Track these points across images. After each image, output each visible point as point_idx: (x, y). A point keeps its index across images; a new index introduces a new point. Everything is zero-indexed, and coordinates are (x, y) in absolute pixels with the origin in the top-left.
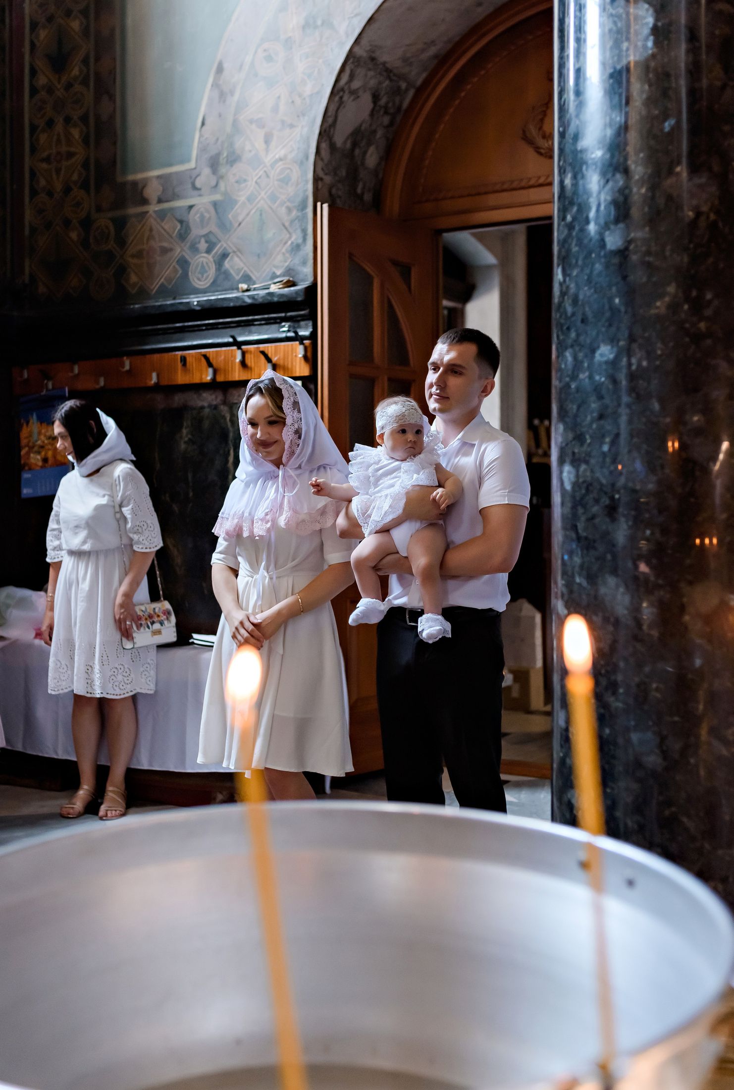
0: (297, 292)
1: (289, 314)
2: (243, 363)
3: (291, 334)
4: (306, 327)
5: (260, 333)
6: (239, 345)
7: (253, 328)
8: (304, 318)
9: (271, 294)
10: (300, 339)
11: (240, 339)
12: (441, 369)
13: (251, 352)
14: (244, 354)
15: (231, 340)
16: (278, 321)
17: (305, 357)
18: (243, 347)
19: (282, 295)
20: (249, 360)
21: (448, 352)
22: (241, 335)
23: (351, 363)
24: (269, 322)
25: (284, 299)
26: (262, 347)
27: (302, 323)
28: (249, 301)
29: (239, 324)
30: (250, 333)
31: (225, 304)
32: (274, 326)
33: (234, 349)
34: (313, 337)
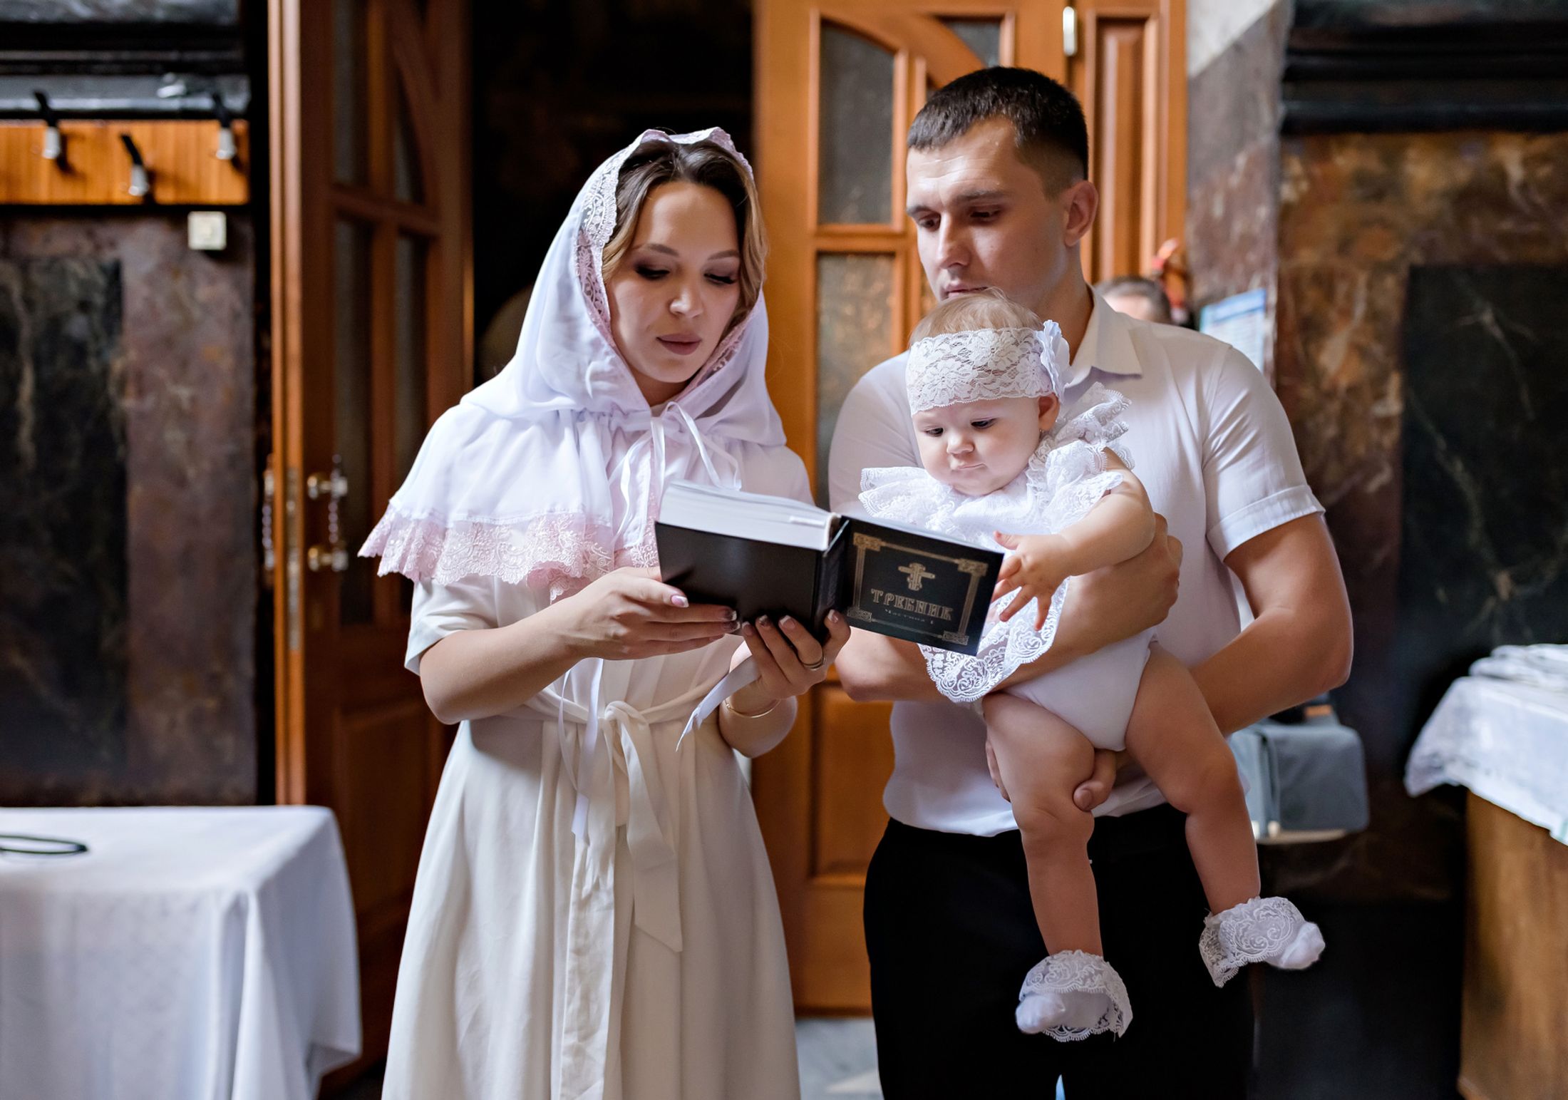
1: (189, 56)
2: (62, 164)
3: (197, 104)
4: (234, 91)
5: (103, 96)
6: (52, 116)
8: (228, 69)
10: (225, 118)
11: (57, 103)
13: (82, 138)
14: (64, 140)
15: (30, 104)
16: (156, 71)
17: (236, 162)
18: (67, 126)
20: (77, 157)
22: (62, 95)
24: (133, 69)
27: (227, 79)
29: (46, 69)
30: (81, 92)
32: (145, 83)
33: (38, 126)
34: (257, 113)
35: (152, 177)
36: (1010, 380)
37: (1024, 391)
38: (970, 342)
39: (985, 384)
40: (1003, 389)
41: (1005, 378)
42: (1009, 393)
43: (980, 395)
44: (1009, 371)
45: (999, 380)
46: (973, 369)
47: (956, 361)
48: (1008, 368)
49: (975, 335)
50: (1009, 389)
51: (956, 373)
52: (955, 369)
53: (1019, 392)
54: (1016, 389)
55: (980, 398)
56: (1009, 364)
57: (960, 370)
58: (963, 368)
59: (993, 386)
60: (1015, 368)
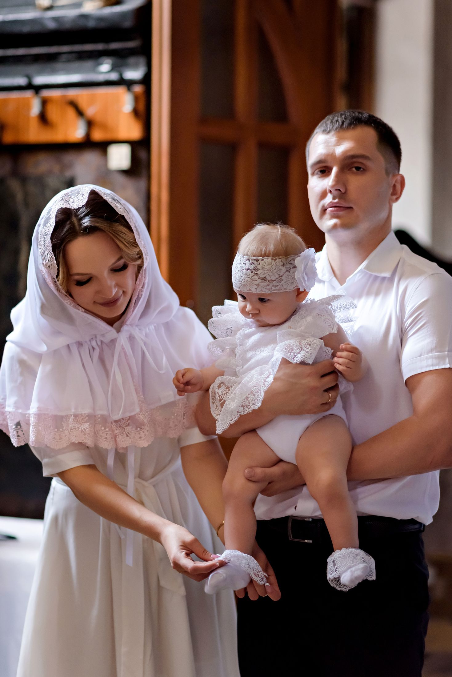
0: (123, 15)
1: (112, 46)
2: (43, 118)
3: (114, 76)
4: (135, 67)
6: (37, 89)
7: (59, 65)
8: (133, 52)
9: (84, 17)
10: (129, 84)
11: (39, 80)
12: (335, 170)
13: (55, 101)
14: (45, 102)
15: (21, 81)
16: (96, 56)
17: (136, 112)
18: (46, 93)
19: (100, 19)
20: (53, 113)
21: (338, 143)
22: (41, 73)
23: (204, 120)
24: (82, 56)
25: (103, 25)
26: (72, 93)
27: (132, 60)
28: (51, 25)
29: (37, 59)
30: (54, 72)
31: (17, 29)
32: (89, 64)
33: (28, 94)
34: (146, 81)
35: (90, 124)
36: (278, 284)
37: (285, 289)
38: (259, 264)
39: (264, 286)
40: (273, 288)
41: (275, 283)
42: (276, 290)
43: (261, 291)
44: (277, 280)
45: (271, 285)
46: (259, 278)
47: (251, 272)
48: (277, 279)
49: (262, 260)
50: (278, 288)
51: (250, 278)
52: (250, 276)
53: (283, 289)
54: (281, 288)
55: (261, 292)
56: (277, 276)
57: (252, 278)
58: (254, 277)
59: (268, 287)
60: (281, 278)
